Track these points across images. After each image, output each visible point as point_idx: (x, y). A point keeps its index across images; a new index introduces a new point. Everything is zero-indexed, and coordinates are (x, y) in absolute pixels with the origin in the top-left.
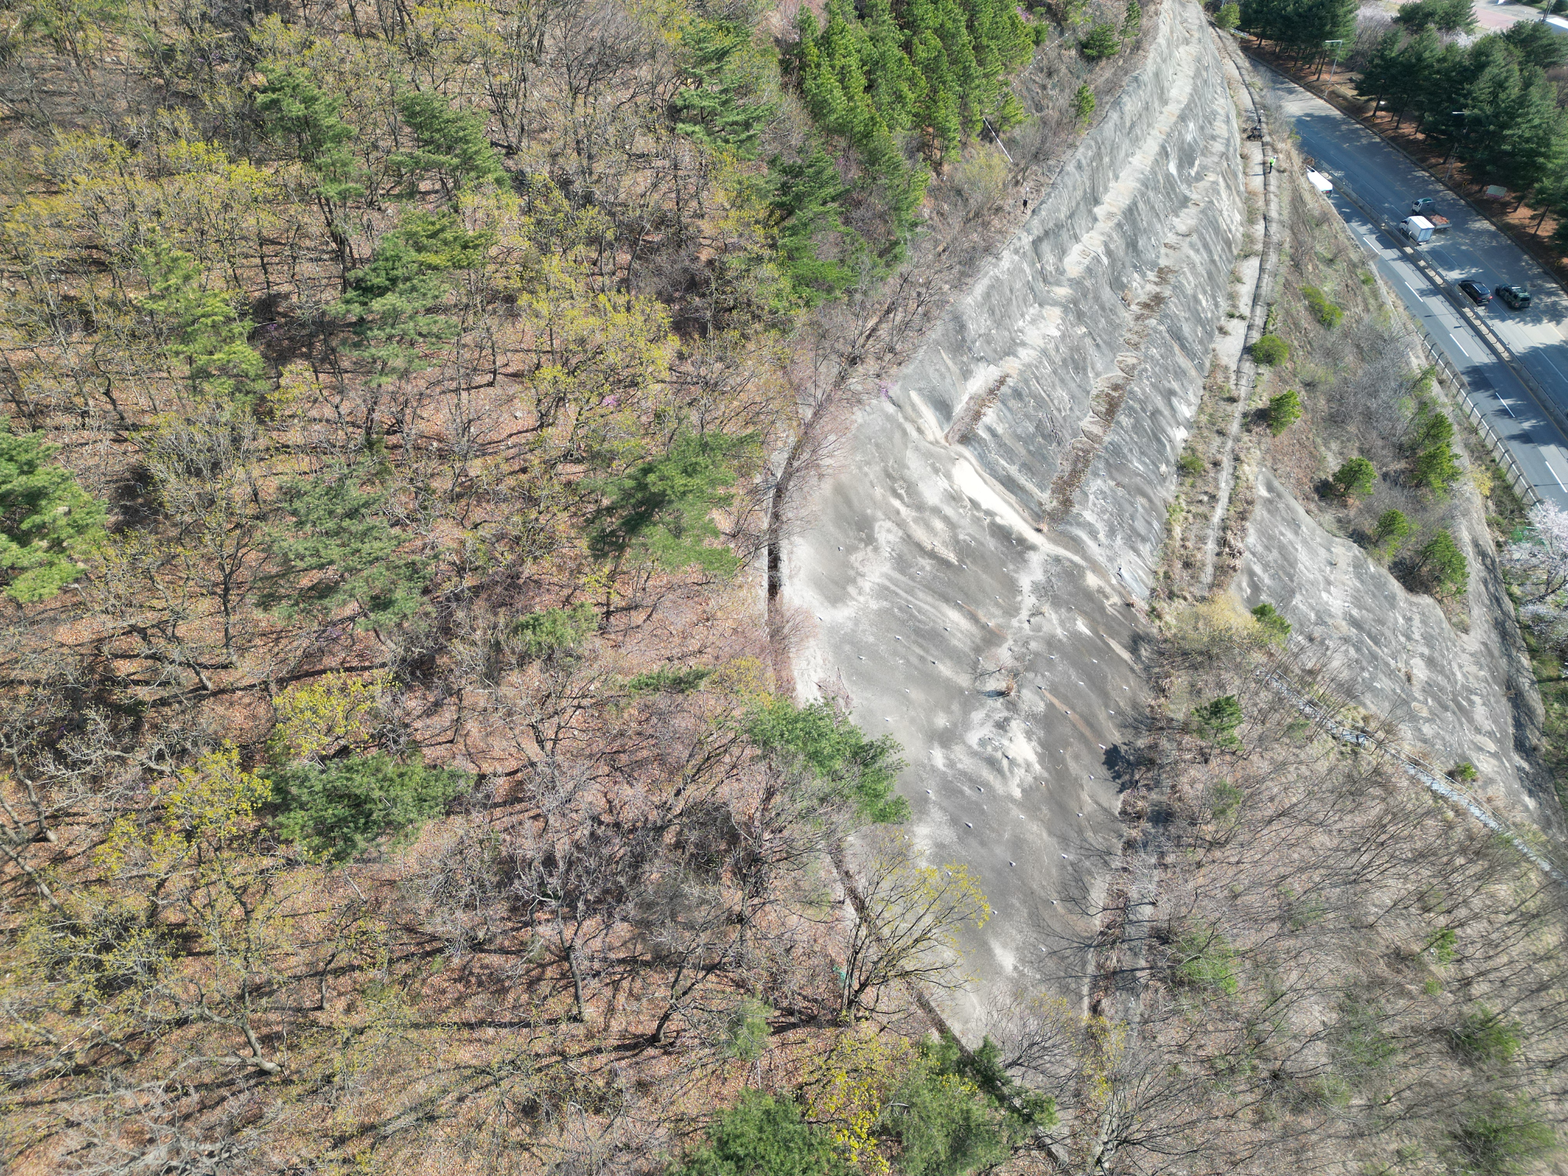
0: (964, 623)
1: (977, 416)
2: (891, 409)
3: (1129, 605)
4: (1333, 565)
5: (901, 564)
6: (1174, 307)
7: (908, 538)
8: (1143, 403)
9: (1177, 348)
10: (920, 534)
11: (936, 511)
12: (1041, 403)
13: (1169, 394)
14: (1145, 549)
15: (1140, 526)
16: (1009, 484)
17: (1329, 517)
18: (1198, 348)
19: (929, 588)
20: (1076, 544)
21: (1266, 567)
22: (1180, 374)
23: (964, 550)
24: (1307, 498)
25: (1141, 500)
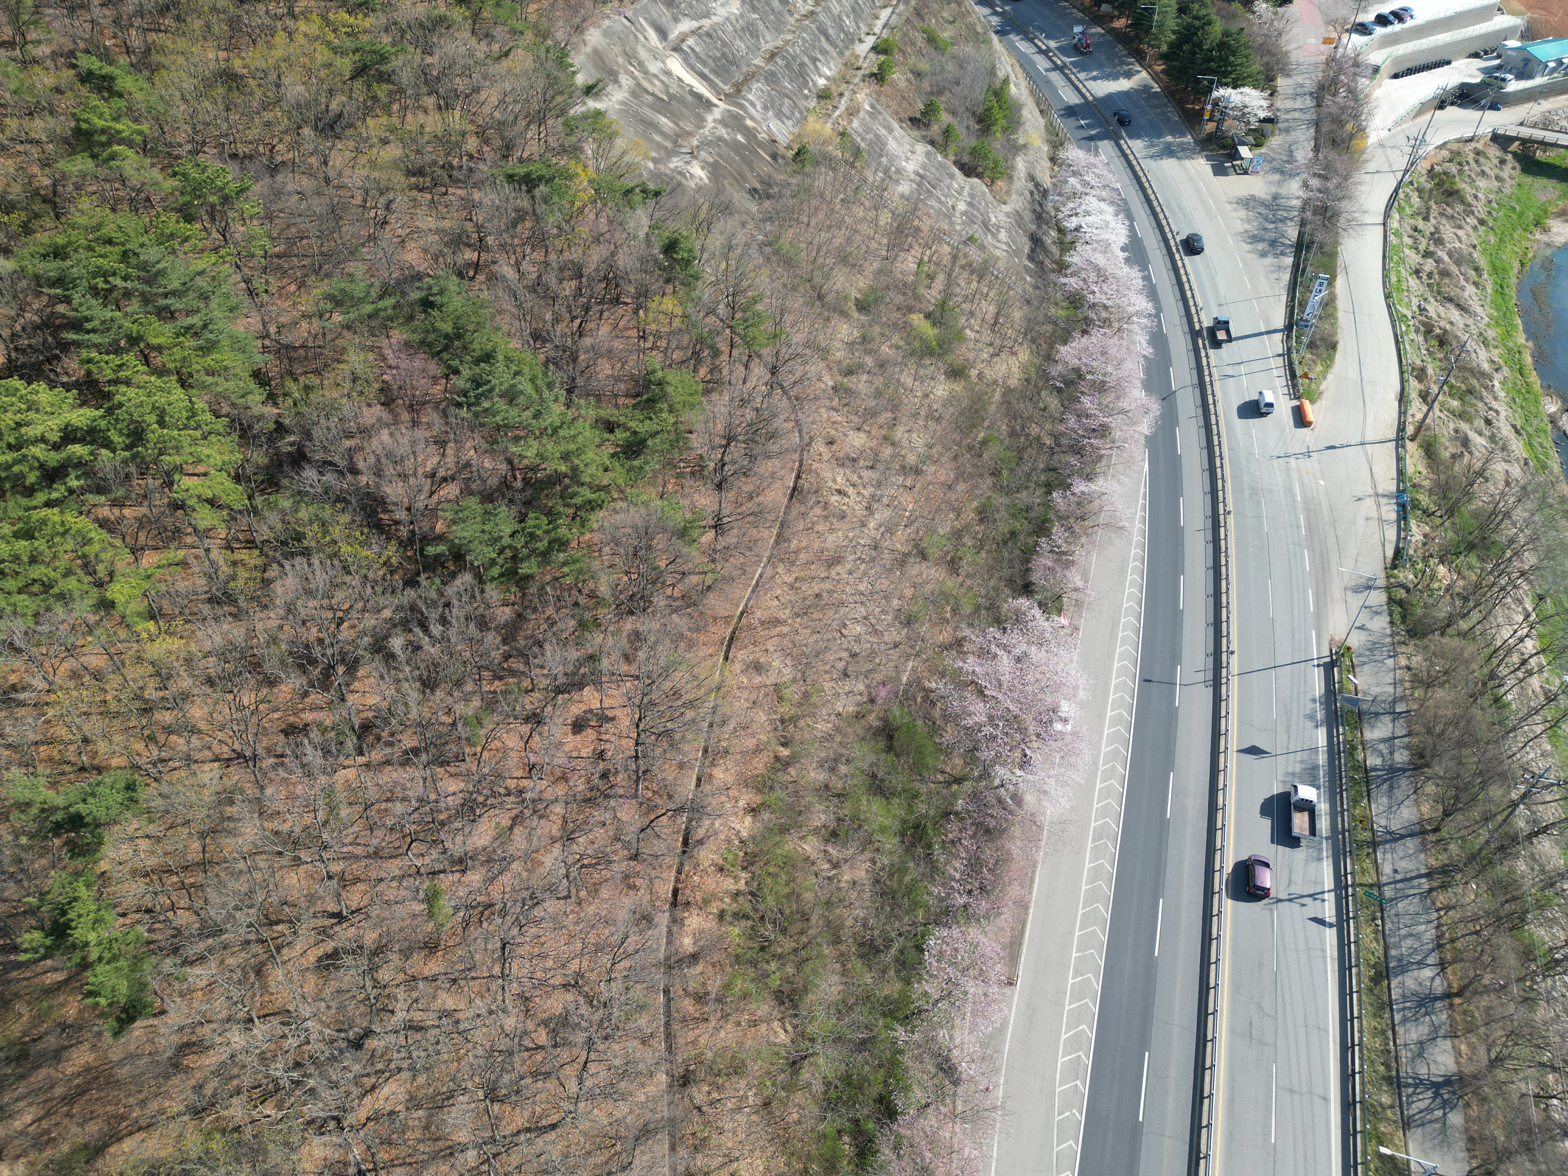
0: (670, 124)
1: (683, 41)
2: (627, 23)
3: (775, 141)
4: (913, 152)
5: (634, 94)
6: (822, 17)
7: (639, 85)
8: (795, 58)
9: (823, 39)
10: (646, 84)
11: (655, 76)
12: (725, 44)
13: (814, 60)
14: (790, 123)
15: (785, 110)
16: (702, 76)
17: (915, 133)
18: (839, 42)
19: (651, 107)
20: (742, 107)
21: (863, 139)
22: (824, 52)
23: (672, 97)
24: (901, 121)
25: (786, 100)
